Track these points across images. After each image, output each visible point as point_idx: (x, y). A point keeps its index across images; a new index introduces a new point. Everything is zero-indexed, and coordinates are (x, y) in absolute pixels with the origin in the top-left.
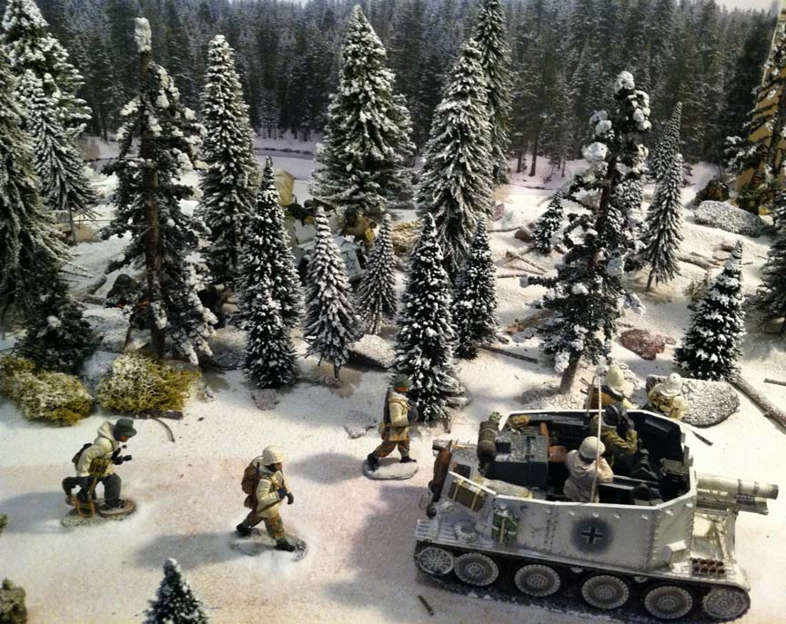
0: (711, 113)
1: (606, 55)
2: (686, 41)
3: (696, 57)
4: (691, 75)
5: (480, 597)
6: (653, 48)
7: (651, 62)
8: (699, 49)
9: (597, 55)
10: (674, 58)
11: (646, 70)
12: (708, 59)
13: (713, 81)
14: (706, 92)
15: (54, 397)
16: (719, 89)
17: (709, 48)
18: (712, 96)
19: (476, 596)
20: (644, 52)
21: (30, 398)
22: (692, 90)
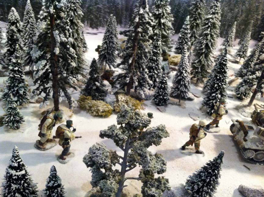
0: (257, 24)
1: (229, 5)
2: (252, 2)
3: (254, 7)
4: (252, 13)
5: (260, 165)
6: (243, 4)
7: (242, 8)
8: (255, 4)
9: (227, 5)
10: (248, 7)
11: (240, 10)
12: (257, 8)
13: (258, 15)
14: (256, 18)
15: (104, 108)
16: (259, 17)
17: (258, 5)
18: (257, 19)
19: (259, 164)
20: (240, 5)
21: (96, 109)
22: (252, 17)
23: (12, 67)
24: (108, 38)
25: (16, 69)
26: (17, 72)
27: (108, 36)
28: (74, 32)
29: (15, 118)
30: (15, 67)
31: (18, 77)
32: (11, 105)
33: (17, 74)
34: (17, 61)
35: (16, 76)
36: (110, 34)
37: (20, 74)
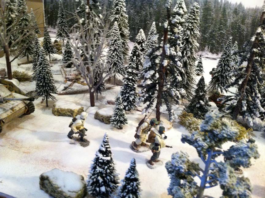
23: (128, 76)
24: (224, 61)
25: (131, 77)
26: (131, 81)
27: (224, 58)
28: (188, 50)
29: (120, 118)
30: (130, 76)
31: (131, 85)
32: (119, 106)
33: (130, 83)
34: (133, 71)
35: (129, 83)
36: (226, 57)
37: (133, 83)
